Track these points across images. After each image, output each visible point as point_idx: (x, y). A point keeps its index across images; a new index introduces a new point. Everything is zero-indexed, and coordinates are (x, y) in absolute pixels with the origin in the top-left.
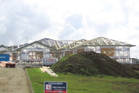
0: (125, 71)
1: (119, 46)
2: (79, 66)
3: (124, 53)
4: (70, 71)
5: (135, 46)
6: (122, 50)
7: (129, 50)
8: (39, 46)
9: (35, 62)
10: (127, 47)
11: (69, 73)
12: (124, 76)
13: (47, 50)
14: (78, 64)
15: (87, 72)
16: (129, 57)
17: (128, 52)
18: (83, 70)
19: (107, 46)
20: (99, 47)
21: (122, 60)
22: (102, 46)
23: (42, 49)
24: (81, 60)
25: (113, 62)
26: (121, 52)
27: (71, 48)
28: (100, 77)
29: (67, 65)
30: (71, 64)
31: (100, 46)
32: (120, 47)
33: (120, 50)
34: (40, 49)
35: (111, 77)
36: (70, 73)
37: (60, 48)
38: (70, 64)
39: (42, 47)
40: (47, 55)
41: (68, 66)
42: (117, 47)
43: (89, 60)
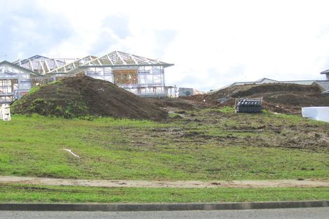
0: (137, 108)
1: (144, 65)
2: (55, 102)
3: (155, 77)
4: (38, 111)
5: (173, 65)
6: (151, 72)
7: (163, 72)
8: (10, 69)
9: (4, 98)
10: (158, 67)
11: (35, 115)
12: (132, 117)
13: (24, 76)
14: (53, 99)
15: (66, 112)
16: (163, 85)
17: (162, 76)
18: (60, 108)
19: (124, 66)
20: (110, 68)
21: (152, 89)
22: (115, 66)
23: (15, 74)
24: (60, 92)
25: (118, 94)
26: (150, 77)
27: (65, 71)
28: (89, 120)
29: (34, 101)
30: (42, 99)
31: (112, 66)
32: (147, 68)
33: (148, 73)
34: (11, 74)
35: (109, 119)
36: (37, 115)
37: (50, 72)
38: (39, 99)
39: (16, 71)
40: (26, 85)
41: (36, 102)
42: (141, 68)
43: (75, 91)
